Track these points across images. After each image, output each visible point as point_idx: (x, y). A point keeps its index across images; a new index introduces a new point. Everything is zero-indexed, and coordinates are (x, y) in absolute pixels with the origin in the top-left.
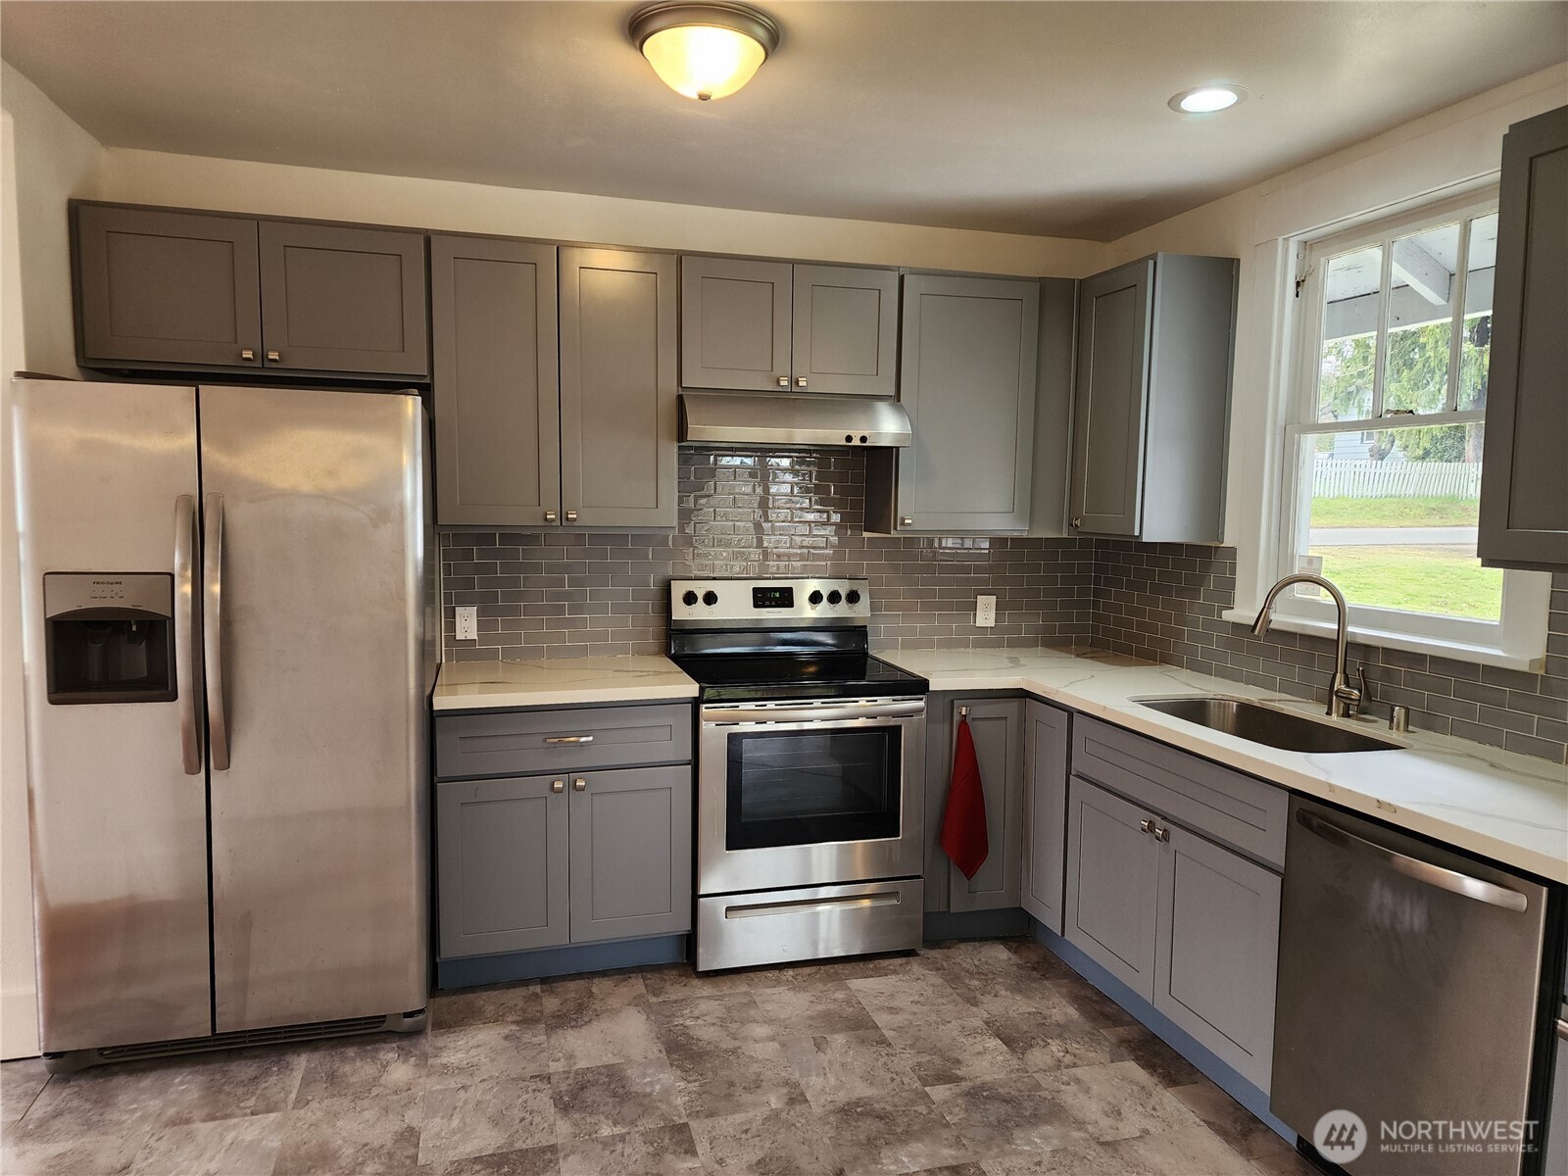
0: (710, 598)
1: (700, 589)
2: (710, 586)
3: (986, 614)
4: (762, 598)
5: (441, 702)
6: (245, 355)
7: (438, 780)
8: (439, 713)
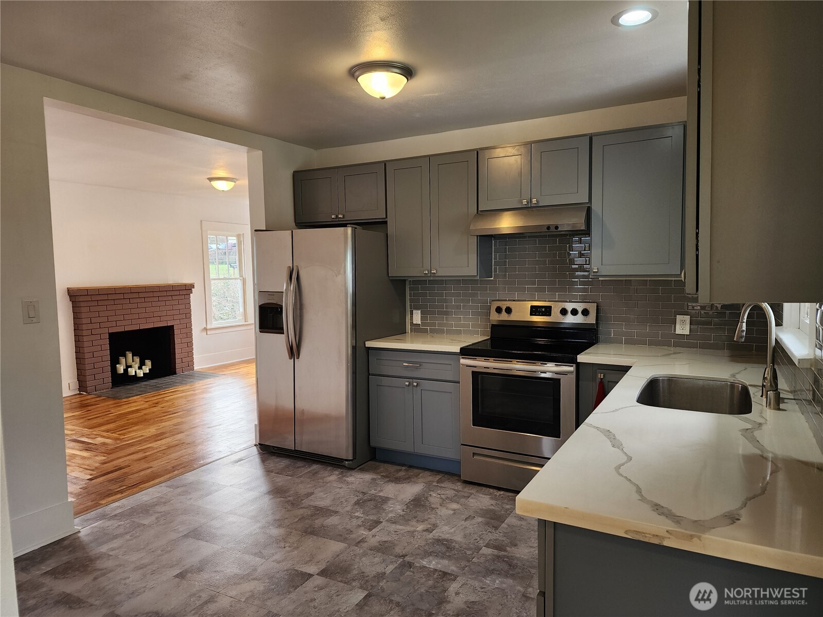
0: (509, 310)
1: (504, 305)
2: (509, 304)
3: (683, 327)
4: (535, 311)
5: (369, 344)
6: (333, 217)
7: (369, 374)
8: (369, 348)
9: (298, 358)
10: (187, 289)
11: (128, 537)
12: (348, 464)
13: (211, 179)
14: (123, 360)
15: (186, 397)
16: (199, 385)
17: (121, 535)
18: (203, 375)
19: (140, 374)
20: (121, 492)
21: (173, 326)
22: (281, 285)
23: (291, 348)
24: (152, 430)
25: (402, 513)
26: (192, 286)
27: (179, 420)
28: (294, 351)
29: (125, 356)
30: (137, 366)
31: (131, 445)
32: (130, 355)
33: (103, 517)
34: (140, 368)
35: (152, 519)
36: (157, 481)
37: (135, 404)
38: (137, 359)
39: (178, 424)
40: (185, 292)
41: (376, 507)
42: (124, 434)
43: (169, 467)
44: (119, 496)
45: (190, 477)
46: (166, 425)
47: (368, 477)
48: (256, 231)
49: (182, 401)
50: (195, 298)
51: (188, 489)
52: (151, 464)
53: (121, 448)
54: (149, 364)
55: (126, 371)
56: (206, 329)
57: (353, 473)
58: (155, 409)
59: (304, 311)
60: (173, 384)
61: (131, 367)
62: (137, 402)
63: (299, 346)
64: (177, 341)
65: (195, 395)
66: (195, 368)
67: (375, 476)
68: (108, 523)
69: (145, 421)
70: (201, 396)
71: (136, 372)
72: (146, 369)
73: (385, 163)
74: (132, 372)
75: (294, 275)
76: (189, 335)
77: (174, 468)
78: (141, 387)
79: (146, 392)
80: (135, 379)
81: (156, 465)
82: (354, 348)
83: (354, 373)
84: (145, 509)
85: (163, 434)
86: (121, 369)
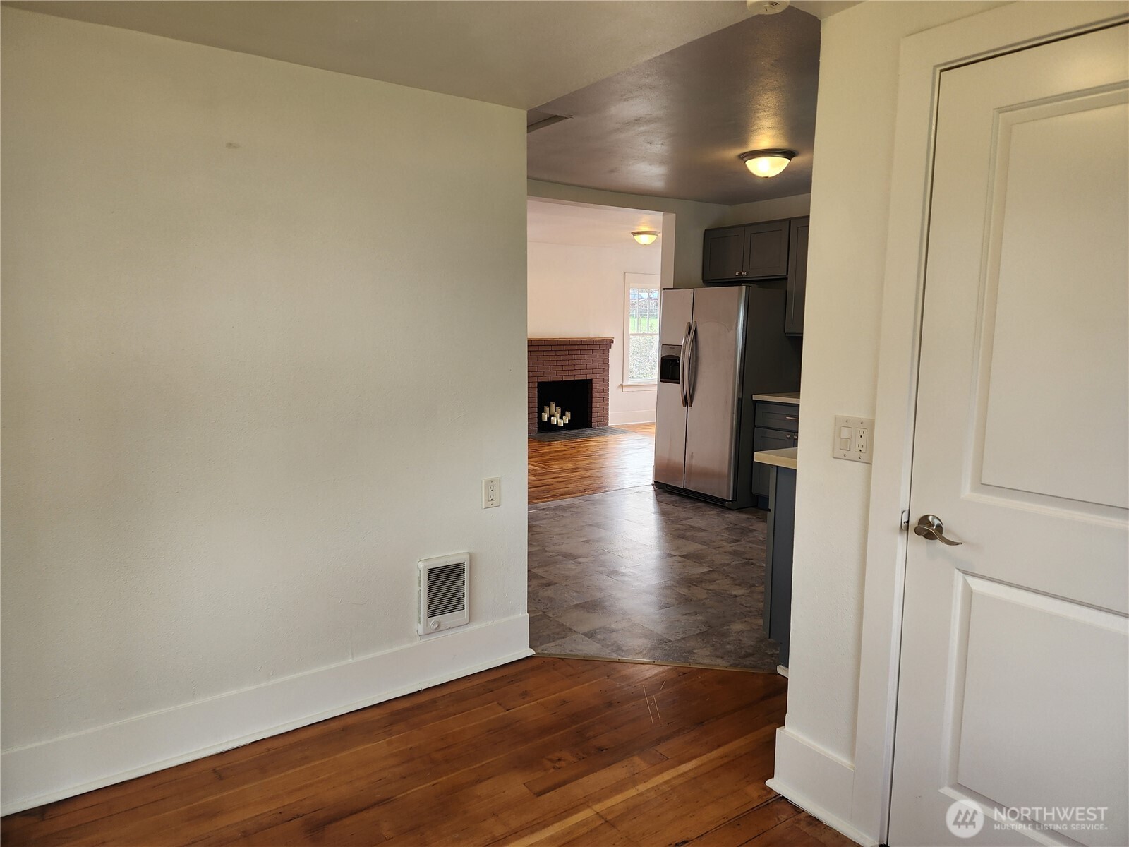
5: (756, 397)
6: (737, 274)
7: (755, 426)
8: (757, 401)
9: (691, 406)
10: (607, 343)
11: (553, 520)
12: (729, 504)
13: (634, 234)
14: (547, 409)
15: (598, 446)
16: (612, 438)
17: (548, 519)
18: (616, 431)
19: (561, 423)
20: (547, 498)
21: (592, 380)
22: (682, 340)
23: (686, 397)
24: (570, 465)
25: (762, 539)
26: (611, 341)
27: (592, 461)
28: (688, 401)
29: (549, 405)
30: (558, 416)
31: (554, 473)
32: (553, 405)
33: (536, 508)
34: (561, 418)
35: (569, 514)
36: (572, 496)
37: (556, 446)
38: (559, 410)
39: (591, 464)
40: (604, 347)
41: (742, 533)
42: (548, 465)
43: (582, 489)
44: (546, 500)
45: (596, 496)
46: (581, 463)
47: (744, 516)
48: (664, 289)
49: (595, 449)
50: (614, 353)
51: (594, 503)
52: (569, 486)
53: (546, 474)
54: (568, 414)
55: (549, 419)
56: (621, 386)
57: (732, 512)
58: (572, 452)
59: (699, 362)
60: (589, 436)
61: (553, 416)
62: (557, 446)
63: (692, 396)
64: (595, 395)
65: (607, 445)
66: (609, 425)
67: (750, 517)
68: (539, 512)
69: (563, 458)
70: (613, 447)
71: (557, 421)
72: (566, 420)
73: (790, 221)
74: (554, 420)
75: (692, 331)
76: (606, 390)
77: (585, 490)
78: (560, 435)
79: (565, 439)
80: (556, 427)
81: (572, 487)
82: (740, 401)
83: (739, 422)
84: (564, 508)
85: (578, 468)
86: (545, 417)
